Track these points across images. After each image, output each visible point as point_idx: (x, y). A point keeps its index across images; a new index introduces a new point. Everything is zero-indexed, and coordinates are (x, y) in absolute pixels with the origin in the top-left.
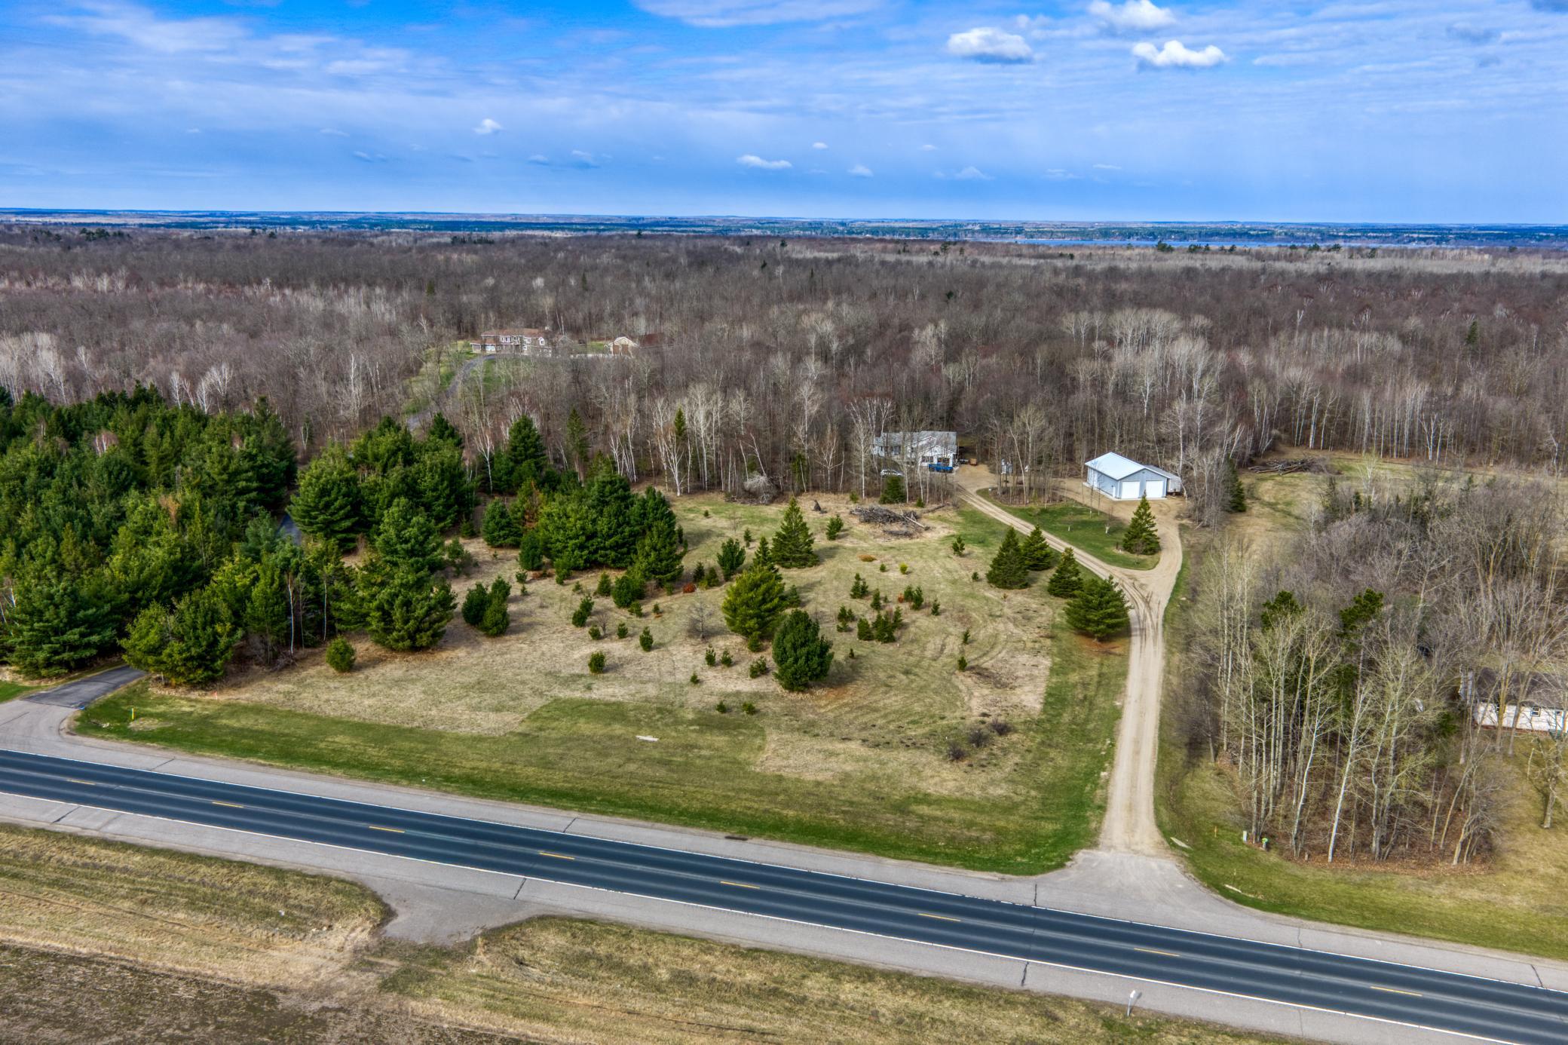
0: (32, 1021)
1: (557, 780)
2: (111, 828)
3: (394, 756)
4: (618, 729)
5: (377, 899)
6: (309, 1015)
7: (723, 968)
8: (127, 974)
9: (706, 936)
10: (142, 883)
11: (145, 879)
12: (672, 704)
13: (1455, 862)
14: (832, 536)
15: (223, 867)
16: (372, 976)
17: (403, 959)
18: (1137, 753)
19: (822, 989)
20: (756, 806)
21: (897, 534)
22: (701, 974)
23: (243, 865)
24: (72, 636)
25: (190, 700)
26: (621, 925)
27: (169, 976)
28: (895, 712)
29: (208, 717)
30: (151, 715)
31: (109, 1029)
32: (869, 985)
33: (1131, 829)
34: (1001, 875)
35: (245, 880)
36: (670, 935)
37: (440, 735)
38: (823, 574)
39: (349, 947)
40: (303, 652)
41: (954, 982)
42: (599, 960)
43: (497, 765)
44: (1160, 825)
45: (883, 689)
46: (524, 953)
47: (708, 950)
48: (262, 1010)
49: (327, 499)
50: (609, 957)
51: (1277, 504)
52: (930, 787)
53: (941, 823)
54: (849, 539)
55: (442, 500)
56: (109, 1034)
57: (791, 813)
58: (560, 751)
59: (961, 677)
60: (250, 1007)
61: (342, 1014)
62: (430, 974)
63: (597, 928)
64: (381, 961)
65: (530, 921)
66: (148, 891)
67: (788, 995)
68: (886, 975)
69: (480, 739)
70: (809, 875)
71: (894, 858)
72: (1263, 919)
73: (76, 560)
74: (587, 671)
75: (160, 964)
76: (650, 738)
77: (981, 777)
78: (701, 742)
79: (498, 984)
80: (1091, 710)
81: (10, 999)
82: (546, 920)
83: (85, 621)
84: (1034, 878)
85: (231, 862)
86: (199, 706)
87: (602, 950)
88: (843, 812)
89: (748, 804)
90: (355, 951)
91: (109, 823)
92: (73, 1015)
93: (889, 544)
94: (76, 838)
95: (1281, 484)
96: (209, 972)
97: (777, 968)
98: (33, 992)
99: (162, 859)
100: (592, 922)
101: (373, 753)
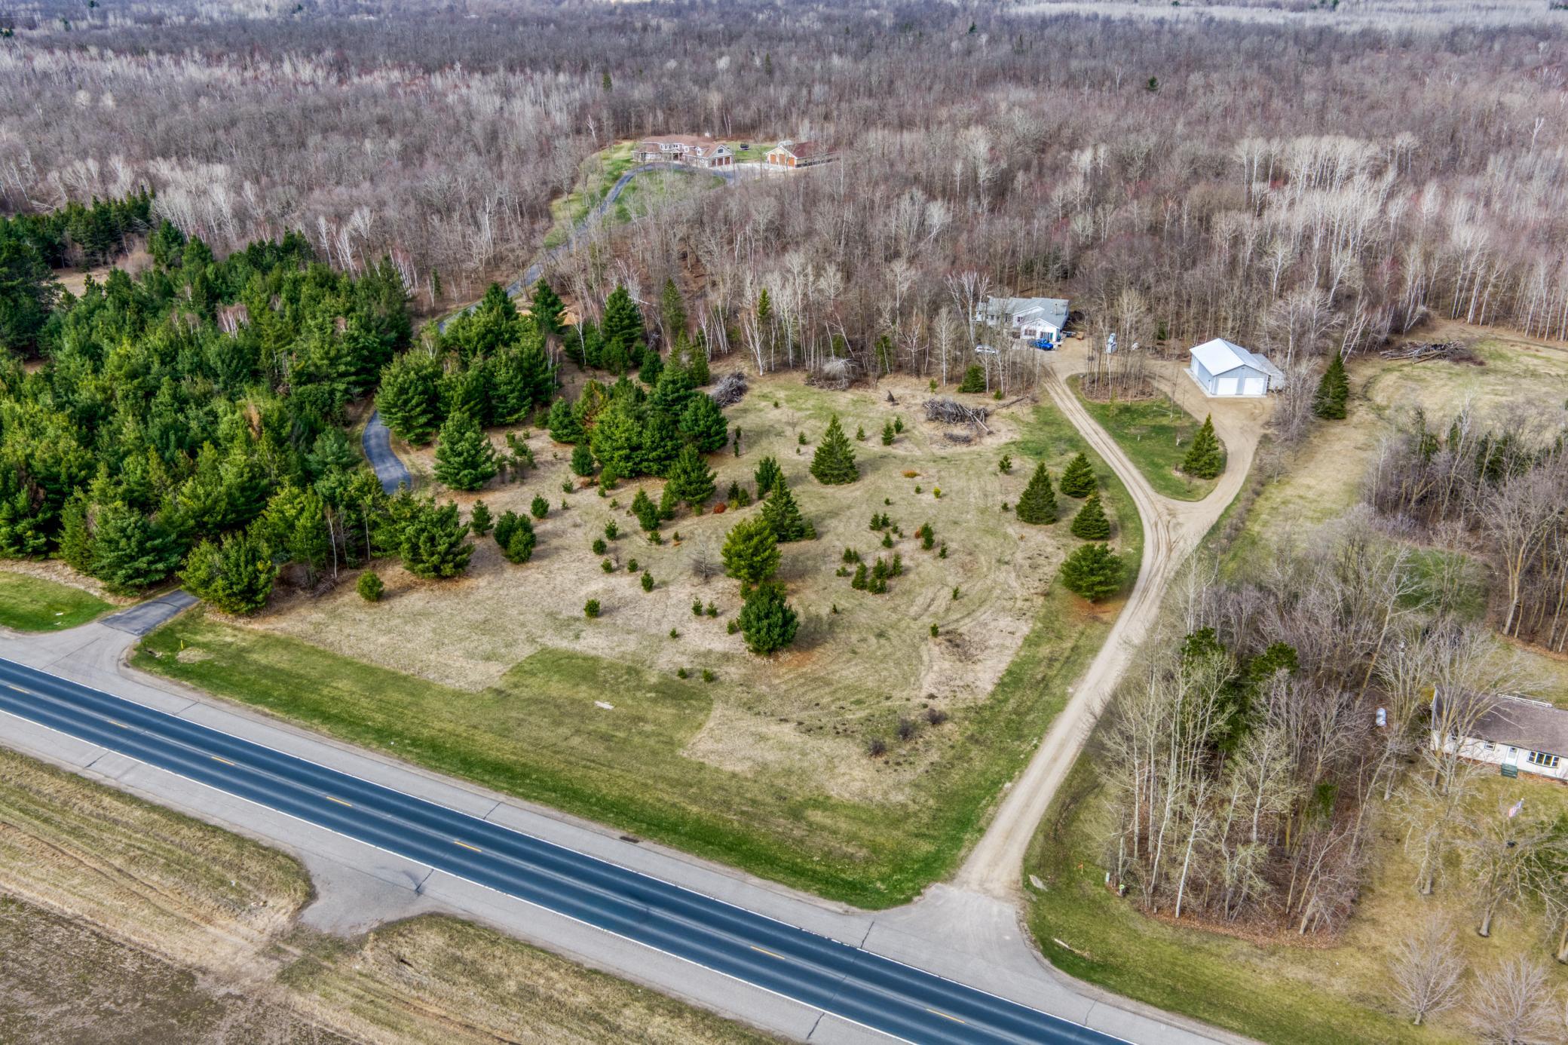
0: (13, 981)
1: (504, 751)
2: (127, 778)
3: (380, 709)
4: (583, 692)
5: (307, 880)
6: (215, 999)
7: (561, 984)
8: (93, 940)
9: (560, 951)
10: (136, 839)
11: (139, 836)
12: (643, 663)
13: (1301, 932)
14: (888, 441)
15: (200, 829)
16: (276, 964)
17: (306, 948)
18: (1055, 759)
19: (635, 1020)
20: (667, 798)
21: (955, 439)
22: (542, 990)
23: (215, 830)
24: (142, 563)
25: (235, 629)
26: (493, 930)
27: (123, 946)
28: (846, 687)
29: (244, 650)
30: (198, 645)
31: (64, 996)
32: (677, 1021)
33: (994, 864)
34: (845, 906)
35: (213, 846)
36: (530, 946)
37: (428, 686)
38: (858, 493)
39: (269, 930)
40: (346, 574)
41: (749, 1027)
42: (465, 964)
43: (461, 729)
44: (1025, 860)
45: (849, 655)
46: (406, 951)
47: (555, 967)
48: (181, 990)
49: (404, 397)
50: (474, 962)
51: (1384, 408)
52: (836, 790)
53: (825, 834)
54: (907, 444)
55: (516, 394)
56: (63, 1001)
57: (694, 809)
58: (521, 716)
59: (931, 644)
60: (174, 987)
61: (240, 1003)
62: (321, 968)
63: (472, 931)
64: (290, 948)
65: (418, 919)
66: (139, 848)
67: (606, 1022)
68: (694, 1012)
69: (458, 694)
70: (675, 891)
71: (761, 877)
72: (1066, 985)
73: (160, 478)
74: (584, 614)
75: (120, 933)
76: (606, 706)
77: (889, 778)
78: (650, 716)
79: (372, 985)
80: (1041, 695)
81: (3, 956)
82: (435, 919)
83: (154, 549)
84: (875, 913)
85: (207, 825)
86: (240, 635)
87: (470, 954)
88: (743, 813)
89: (660, 795)
90: (273, 935)
91: (126, 773)
92: (42, 979)
93: (943, 453)
94: (98, 787)
95: (1407, 377)
96: (154, 946)
97: (606, 992)
98: (22, 951)
99: (156, 817)
100: (470, 924)
101: (365, 706)
